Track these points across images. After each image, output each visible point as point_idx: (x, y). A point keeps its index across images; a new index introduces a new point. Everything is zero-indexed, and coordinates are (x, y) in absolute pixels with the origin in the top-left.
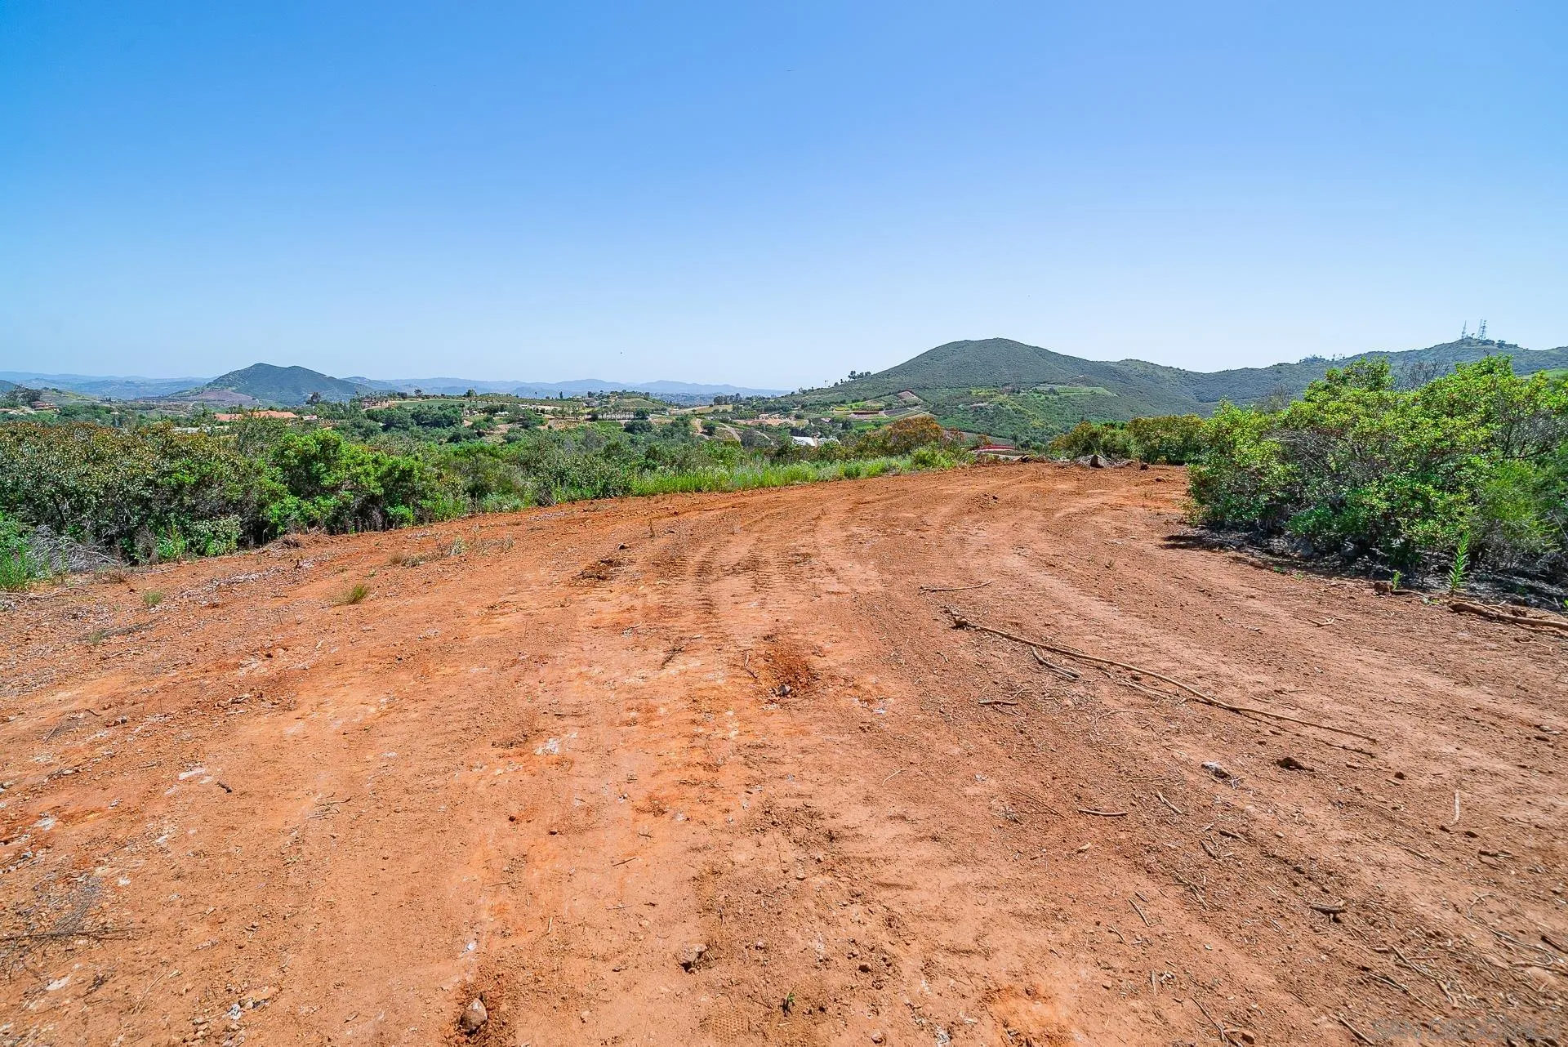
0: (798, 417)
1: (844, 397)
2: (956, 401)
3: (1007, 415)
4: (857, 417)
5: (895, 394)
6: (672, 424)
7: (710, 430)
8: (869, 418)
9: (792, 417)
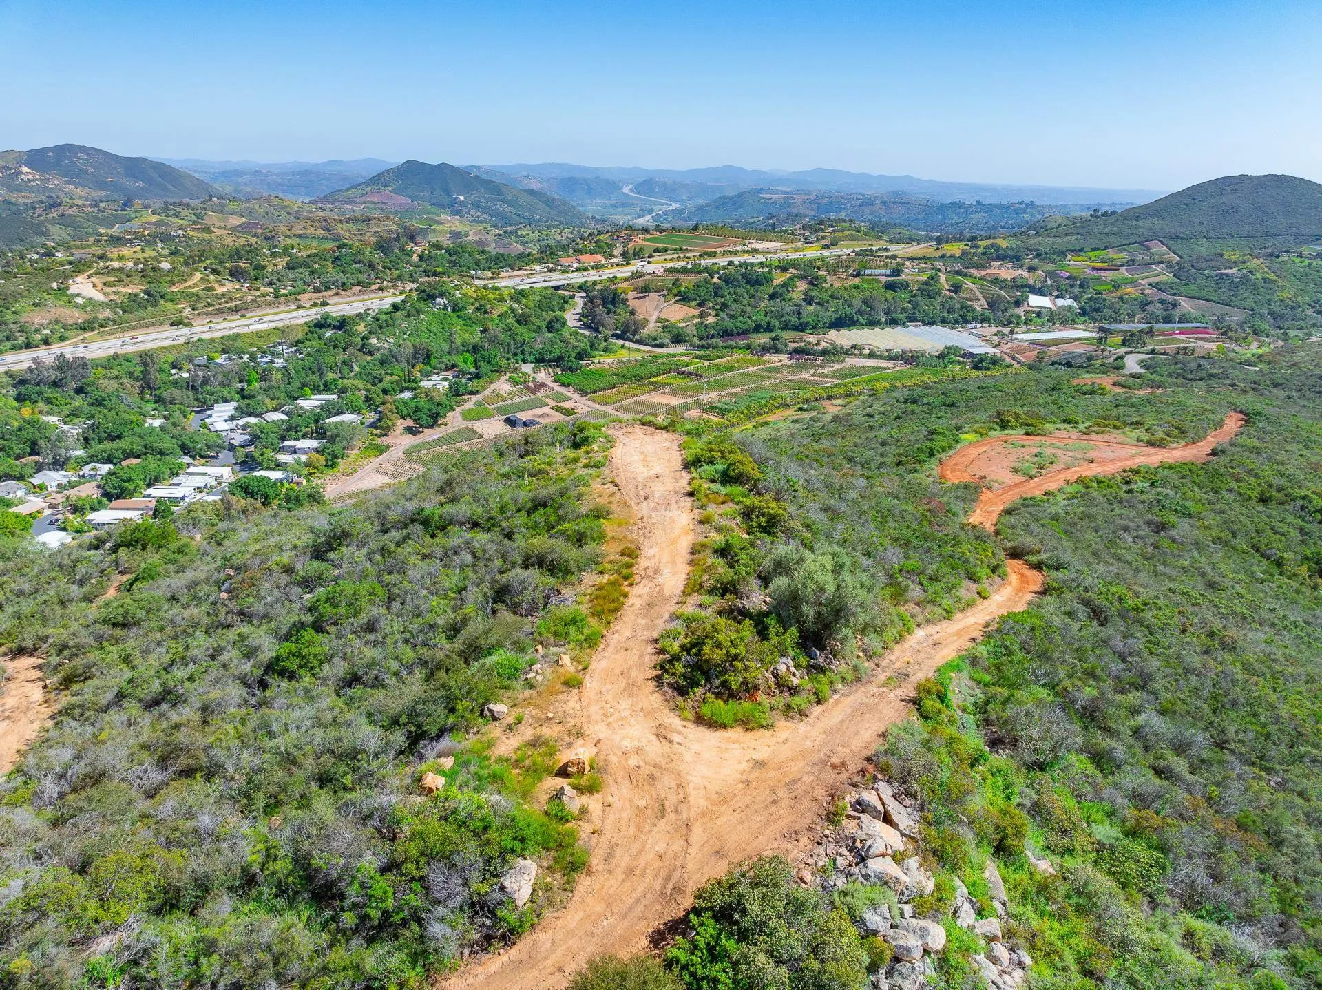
0: (1031, 269)
1: (1083, 244)
2: (1205, 264)
3: (1255, 284)
4: (1096, 273)
5: (1142, 243)
6: (926, 283)
7: (956, 288)
8: (1108, 275)
9: (1025, 268)
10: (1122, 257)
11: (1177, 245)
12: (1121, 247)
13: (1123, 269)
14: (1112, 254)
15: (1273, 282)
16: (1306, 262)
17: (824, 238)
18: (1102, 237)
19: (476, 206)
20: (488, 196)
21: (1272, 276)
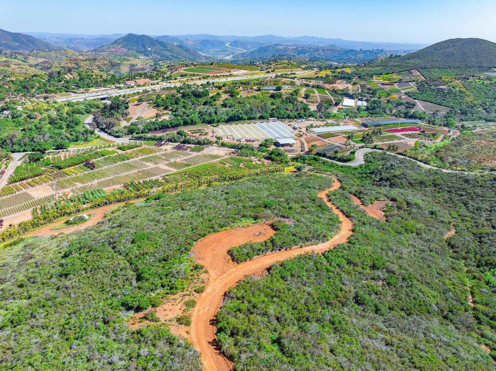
1: (383, 71)
3: (455, 94)
4: (383, 86)
5: (409, 71)
7: (307, 97)
8: (388, 88)
9: (352, 83)
10: (399, 78)
11: (425, 72)
12: (399, 73)
13: (396, 84)
14: (393, 76)
15: (463, 92)
16: (482, 81)
18: (392, 67)
19: (155, 52)
20: (161, 48)
21: (464, 90)
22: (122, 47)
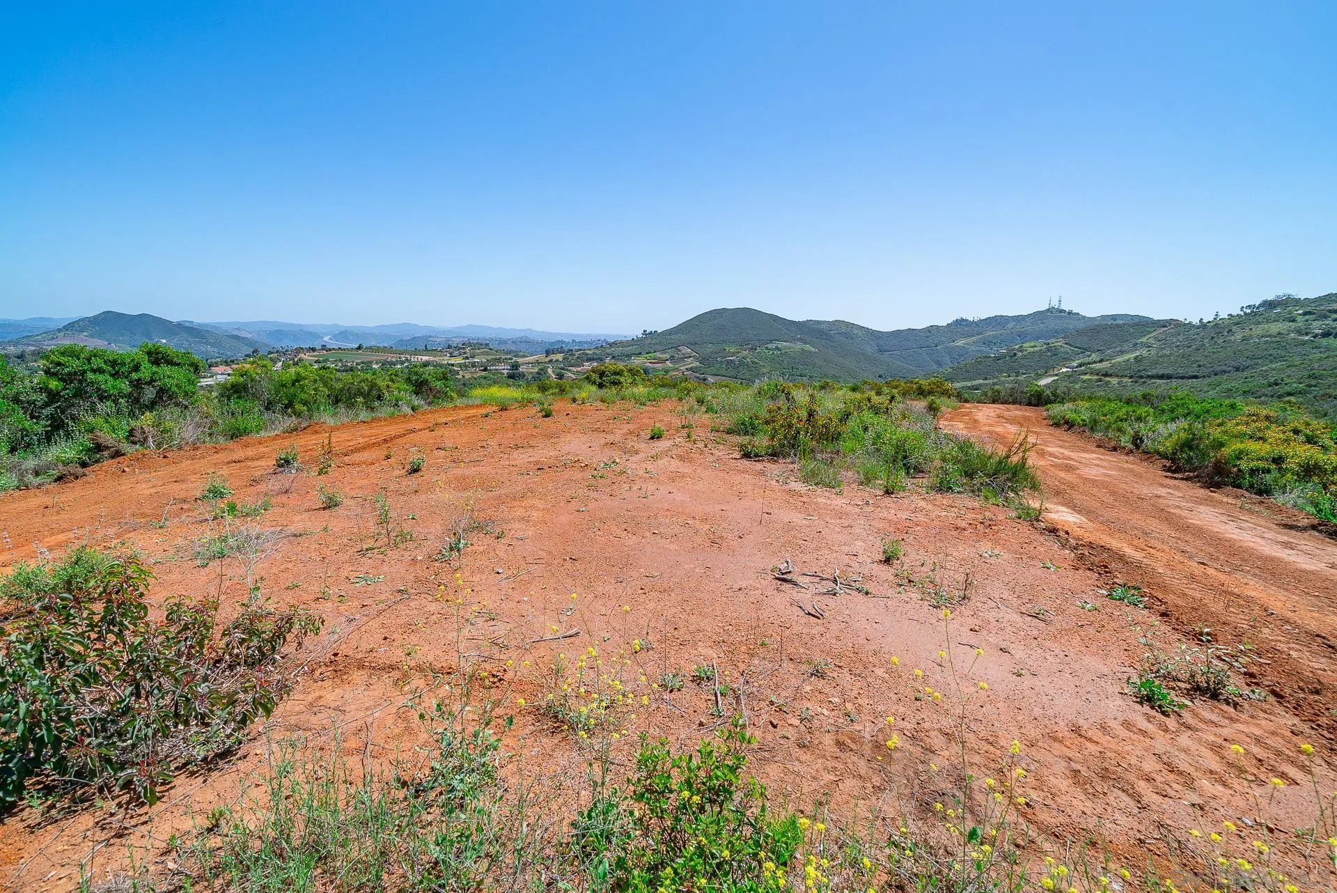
1: (640, 350)
2: (716, 355)
3: (747, 365)
4: (652, 366)
5: (676, 348)
6: (538, 373)
8: (660, 366)
10: (667, 356)
11: (696, 348)
12: (663, 351)
13: (668, 362)
14: (658, 355)
15: (756, 363)
17: (465, 353)
18: (651, 346)
20: (191, 340)
22: (91, 336)
